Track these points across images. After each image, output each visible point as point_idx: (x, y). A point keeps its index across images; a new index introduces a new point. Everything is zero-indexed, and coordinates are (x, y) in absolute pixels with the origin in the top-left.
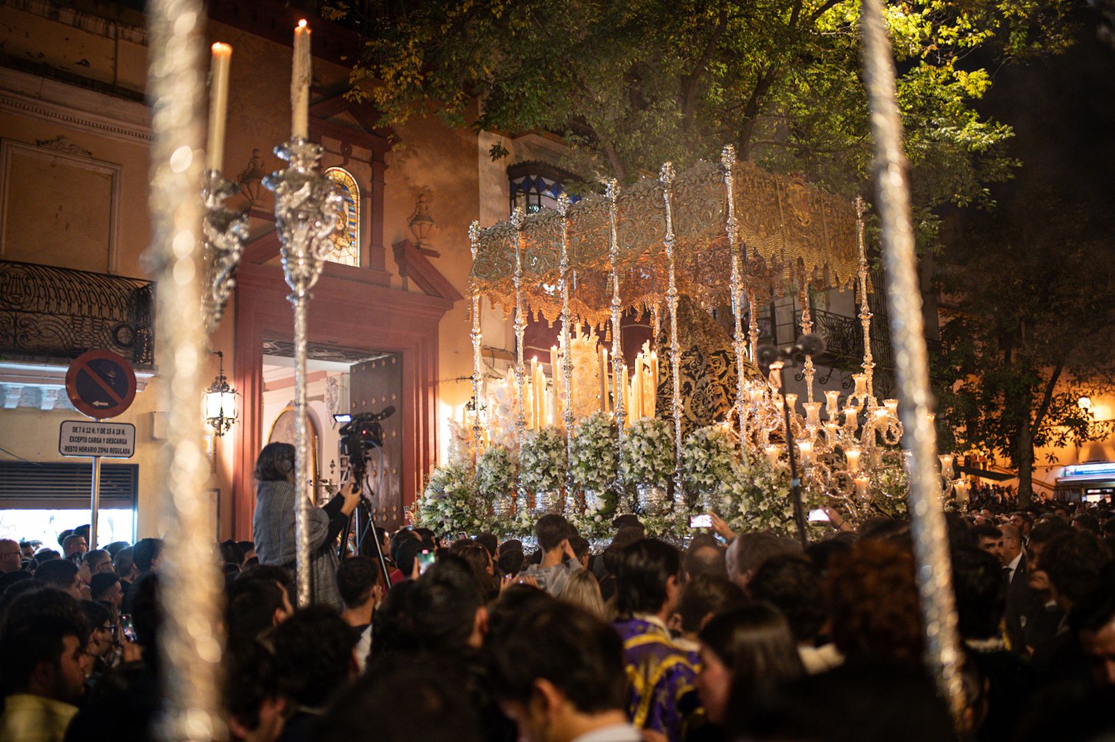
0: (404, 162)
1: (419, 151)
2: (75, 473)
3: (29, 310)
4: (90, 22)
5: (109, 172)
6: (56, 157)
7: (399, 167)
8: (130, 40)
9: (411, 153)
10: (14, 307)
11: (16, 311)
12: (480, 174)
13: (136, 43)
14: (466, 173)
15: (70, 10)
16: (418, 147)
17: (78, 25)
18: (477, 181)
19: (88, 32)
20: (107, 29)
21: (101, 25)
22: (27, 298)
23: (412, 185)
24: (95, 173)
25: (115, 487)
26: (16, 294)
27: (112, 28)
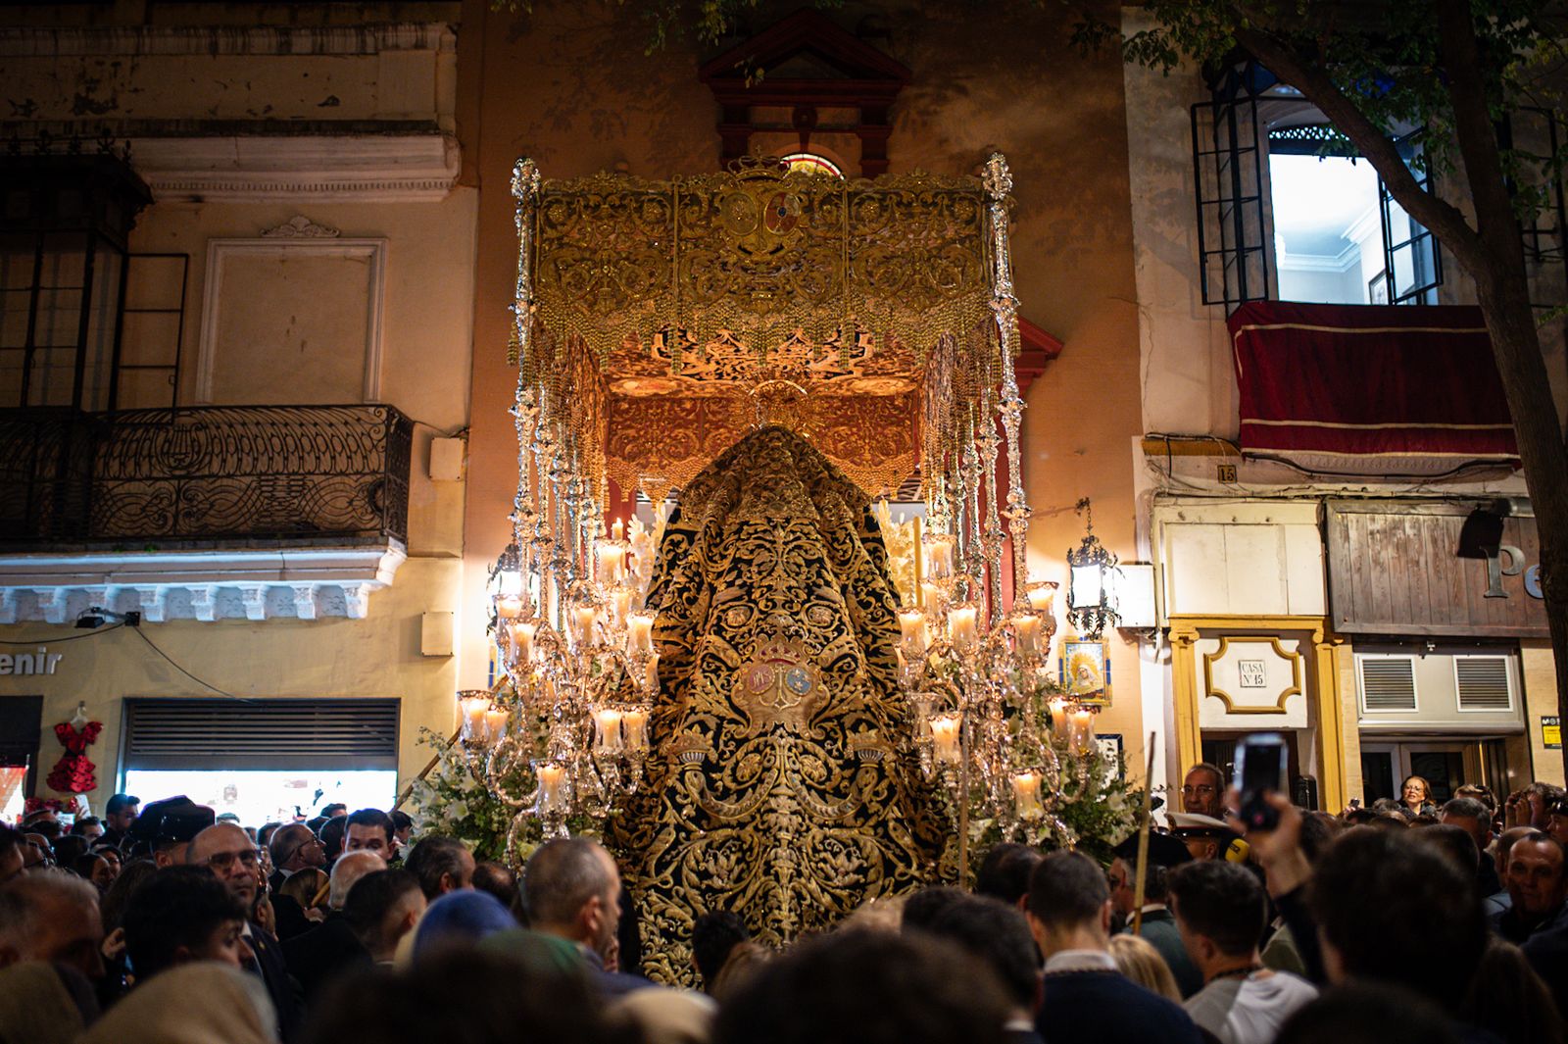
0: (936, 112)
1: (969, 85)
2: (313, 713)
3: (198, 474)
4: (337, 42)
5: (368, 251)
6: (284, 247)
7: (924, 124)
8: (397, 47)
9: (950, 93)
10: (177, 473)
11: (179, 478)
12: (1128, 94)
13: (405, 49)
14: (1093, 100)
15: (303, 32)
16: (967, 78)
17: (320, 51)
18: (1121, 111)
19: (336, 55)
20: (364, 42)
21: (353, 42)
22: (195, 457)
23: (956, 149)
24: (346, 258)
25: (374, 735)
26: (181, 454)
27: (370, 40)
